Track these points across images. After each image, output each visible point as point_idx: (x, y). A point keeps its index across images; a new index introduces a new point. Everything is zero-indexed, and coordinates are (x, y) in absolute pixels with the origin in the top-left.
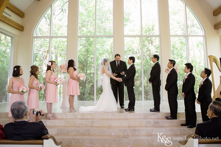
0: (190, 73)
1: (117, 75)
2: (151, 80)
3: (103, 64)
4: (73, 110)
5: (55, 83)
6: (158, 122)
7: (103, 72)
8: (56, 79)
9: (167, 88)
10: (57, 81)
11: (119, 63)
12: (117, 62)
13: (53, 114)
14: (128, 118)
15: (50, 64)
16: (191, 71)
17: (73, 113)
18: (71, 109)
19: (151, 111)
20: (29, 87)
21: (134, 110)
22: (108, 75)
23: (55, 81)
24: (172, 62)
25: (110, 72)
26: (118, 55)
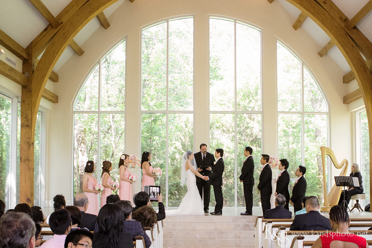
0: (284, 170)
1: (202, 170)
2: (241, 178)
3: (187, 158)
5: (129, 180)
6: (248, 225)
7: (187, 168)
8: (131, 176)
9: (260, 187)
10: (132, 177)
11: (205, 155)
12: (202, 154)
14: (214, 221)
15: (123, 158)
16: (286, 168)
20: (103, 186)
21: (221, 214)
22: (193, 172)
23: (130, 178)
24: (265, 157)
25: (195, 167)
26: (204, 145)
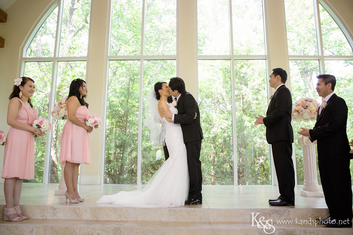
4: (73, 199)
10: (41, 122)
13: (22, 207)
17: (73, 206)
18: (68, 196)
19: (272, 203)
